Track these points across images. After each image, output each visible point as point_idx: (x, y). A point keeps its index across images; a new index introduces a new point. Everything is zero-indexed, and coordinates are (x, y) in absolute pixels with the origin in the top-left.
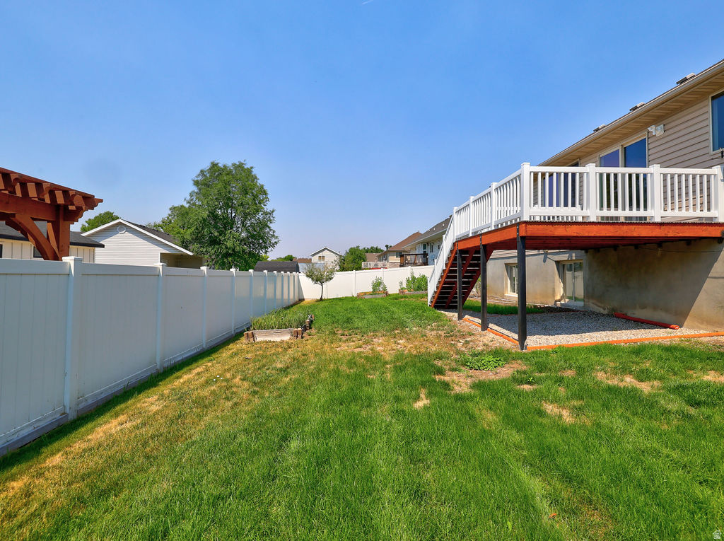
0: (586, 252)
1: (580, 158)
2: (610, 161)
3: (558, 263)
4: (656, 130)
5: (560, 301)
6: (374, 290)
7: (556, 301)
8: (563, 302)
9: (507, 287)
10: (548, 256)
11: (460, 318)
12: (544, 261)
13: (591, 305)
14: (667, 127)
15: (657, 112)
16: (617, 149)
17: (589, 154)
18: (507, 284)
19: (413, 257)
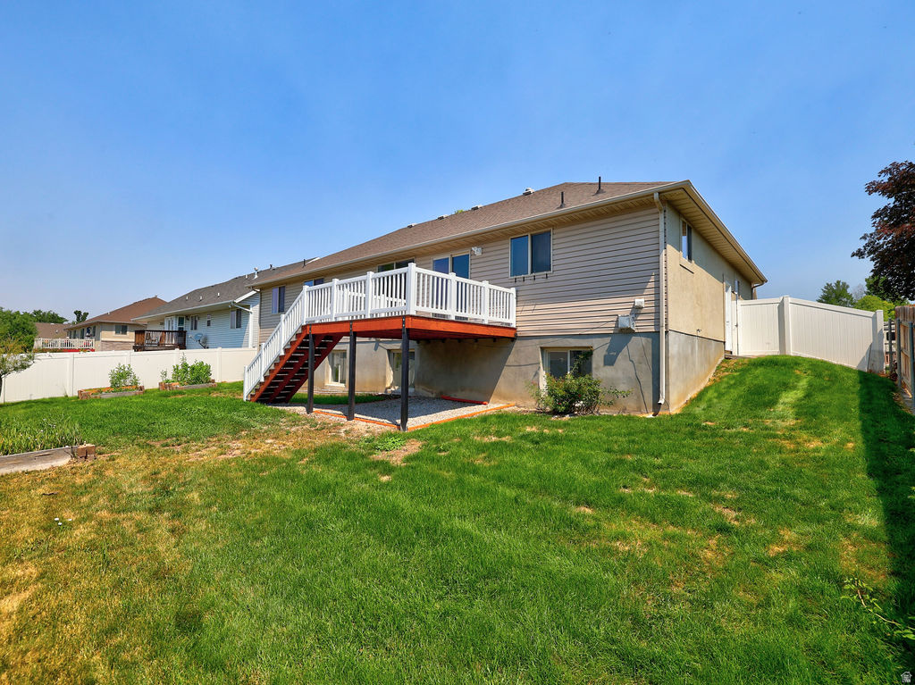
0: (418, 343)
1: (415, 256)
2: (441, 266)
3: (389, 351)
4: (477, 251)
5: (390, 388)
6: (114, 384)
7: (387, 389)
8: (393, 389)
9: (328, 376)
10: (381, 344)
11: (309, 411)
12: (376, 349)
13: (421, 390)
14: (484, 250)
15: (478, 238)
16: (446, 257)
17: (423, 255)
18: (328, 372)
19: (160, 334)
